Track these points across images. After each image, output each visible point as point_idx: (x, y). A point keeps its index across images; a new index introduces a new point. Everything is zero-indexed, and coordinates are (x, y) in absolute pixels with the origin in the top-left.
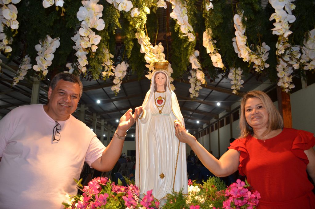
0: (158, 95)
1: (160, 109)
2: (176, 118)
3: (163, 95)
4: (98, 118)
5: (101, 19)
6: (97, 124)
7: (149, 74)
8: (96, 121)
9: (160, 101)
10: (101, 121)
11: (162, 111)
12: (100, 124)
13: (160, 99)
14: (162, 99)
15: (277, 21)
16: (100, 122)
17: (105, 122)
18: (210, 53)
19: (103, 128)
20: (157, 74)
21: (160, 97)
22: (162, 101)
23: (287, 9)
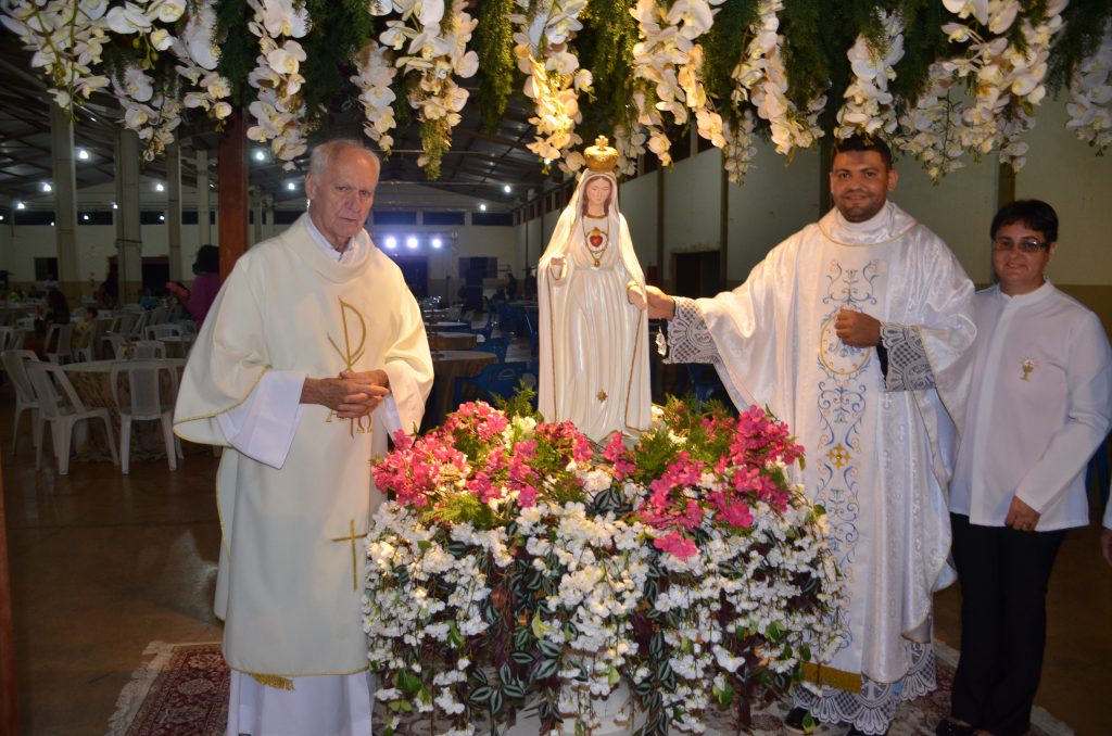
0: (590, 224)
1: (597, 256)
2: (629, 277)
3: (601, 224)
4: (185, 145)
5: (472, 54)
6: (182, 168)
7: (536, 141)
8: (180, 157)
9: (596, 240)
10: (195, 158)
11: (601, 262)
12: (193, 167)
13: (596, 234)
14: (602, 235)
15: (859, 100)
16: (190, 161)
17: (209, 158)
18: (696, 107)
19: (202, 180)
20: (592, 180)
21: (596, 229)
22: (601, 239)
23: (879, 82)
